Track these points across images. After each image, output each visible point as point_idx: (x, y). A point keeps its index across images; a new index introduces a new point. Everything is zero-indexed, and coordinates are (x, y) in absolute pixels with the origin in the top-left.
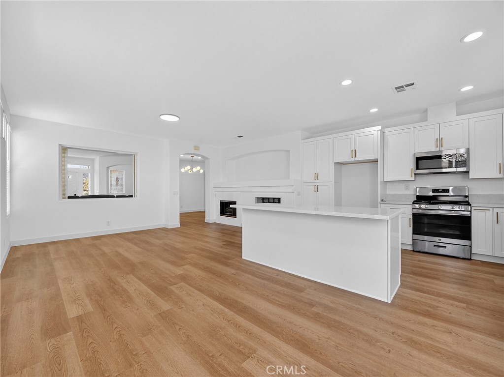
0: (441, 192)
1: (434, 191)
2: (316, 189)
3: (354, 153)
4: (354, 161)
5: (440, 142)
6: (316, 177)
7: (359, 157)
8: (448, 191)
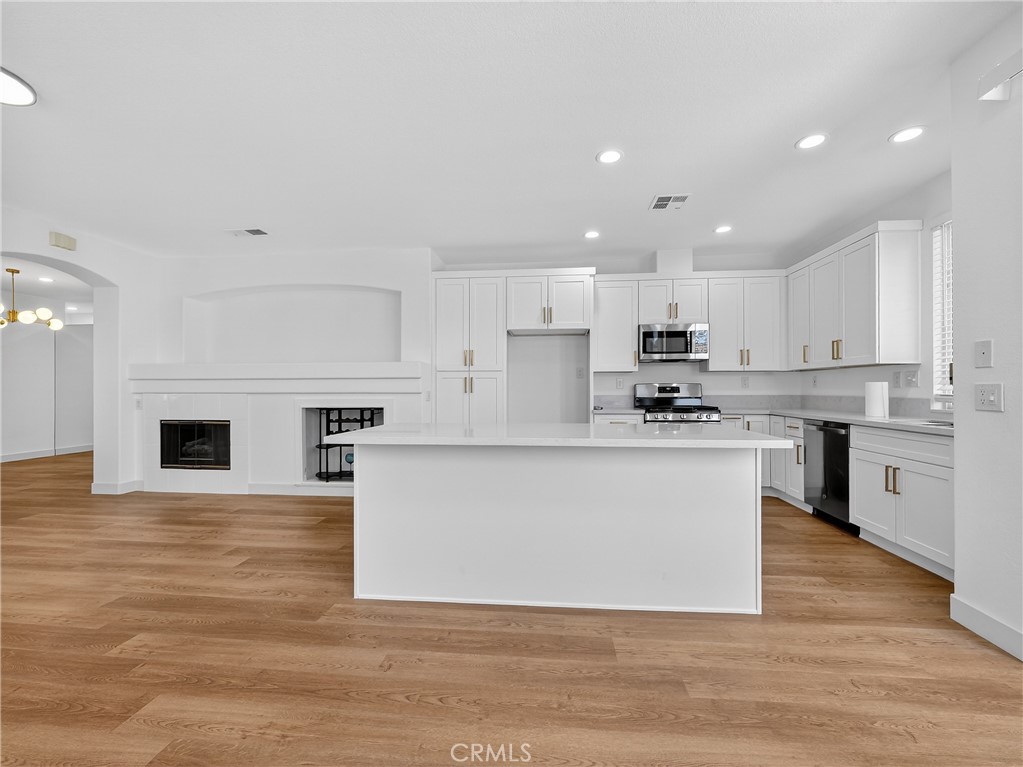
0: (669, 392)
1: (662, 390)
2: (469, 385)
3: (547, 315)
4: (548, 330)
5: (673, 310)
6: (468, 359)
7: (558, 324)
8: (676, 390)
